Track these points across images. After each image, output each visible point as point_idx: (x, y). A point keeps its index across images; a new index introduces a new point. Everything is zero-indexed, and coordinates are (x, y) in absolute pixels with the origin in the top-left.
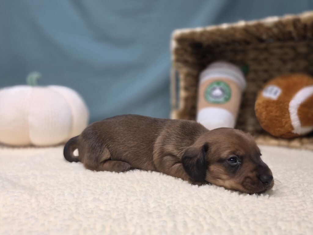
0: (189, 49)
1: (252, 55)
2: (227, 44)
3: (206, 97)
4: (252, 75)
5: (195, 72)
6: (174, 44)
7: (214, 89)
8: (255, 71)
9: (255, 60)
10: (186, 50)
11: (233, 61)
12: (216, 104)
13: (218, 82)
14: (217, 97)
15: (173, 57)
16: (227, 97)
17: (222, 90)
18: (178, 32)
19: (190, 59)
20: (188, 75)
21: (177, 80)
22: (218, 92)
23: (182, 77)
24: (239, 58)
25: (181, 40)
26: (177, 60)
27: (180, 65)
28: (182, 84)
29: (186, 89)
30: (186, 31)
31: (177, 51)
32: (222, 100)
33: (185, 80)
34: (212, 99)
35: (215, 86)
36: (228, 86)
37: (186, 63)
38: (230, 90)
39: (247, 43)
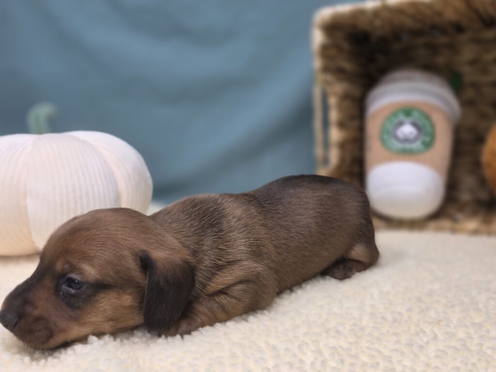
0: (346, 46)
1: (468, 53)
2: (417, 33)
3: (383, 142)
4: (470, 93)
5: (356, 91)
6: (318, 38)
7: (401, 124)
8: (475, 86)
9: (473, 62)
10: (339, 48)
11: (429, 68)
12: (406, 154)
13: (407, 111)
14: (406, 140)
15: (317, 63)
16: (428, 139)
17: (415, 125)
18: (326, 13)
19: (348, 66)
20: (345, 97)
21: (326, 108)
22: (407, 130)
23: (333, 101)
24: (440, 60)
25: (332, 28)
26: (326, 69)
27: (329, 77)
28: (334, 115)
29: (341, 125)
30: (344, 9)
31: (325, 50)
32: (417, 145)
33: (340, 108)
34: (398, 146)
35: (402, 117)
36: (428, 118)
37: (339, 73)
38: (433, 126)
39: (459, 28)
